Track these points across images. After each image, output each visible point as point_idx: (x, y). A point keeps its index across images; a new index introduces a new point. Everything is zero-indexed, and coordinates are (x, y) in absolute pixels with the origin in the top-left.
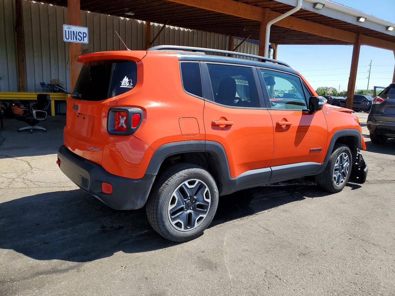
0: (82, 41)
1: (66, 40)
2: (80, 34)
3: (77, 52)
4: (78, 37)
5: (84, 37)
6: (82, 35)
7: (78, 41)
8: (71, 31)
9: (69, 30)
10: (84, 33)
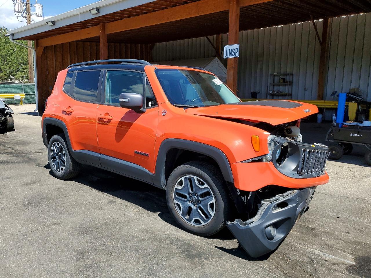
0: (235, 56)
1: (225, 57)
2: (234, 50)
3: (231, 65)
4: (232, 53)
5: (236, 52)
6: (235, 51)
7: (232, 56)
8: (228, 50)
9: (227, 49)
10: (236, 49)
